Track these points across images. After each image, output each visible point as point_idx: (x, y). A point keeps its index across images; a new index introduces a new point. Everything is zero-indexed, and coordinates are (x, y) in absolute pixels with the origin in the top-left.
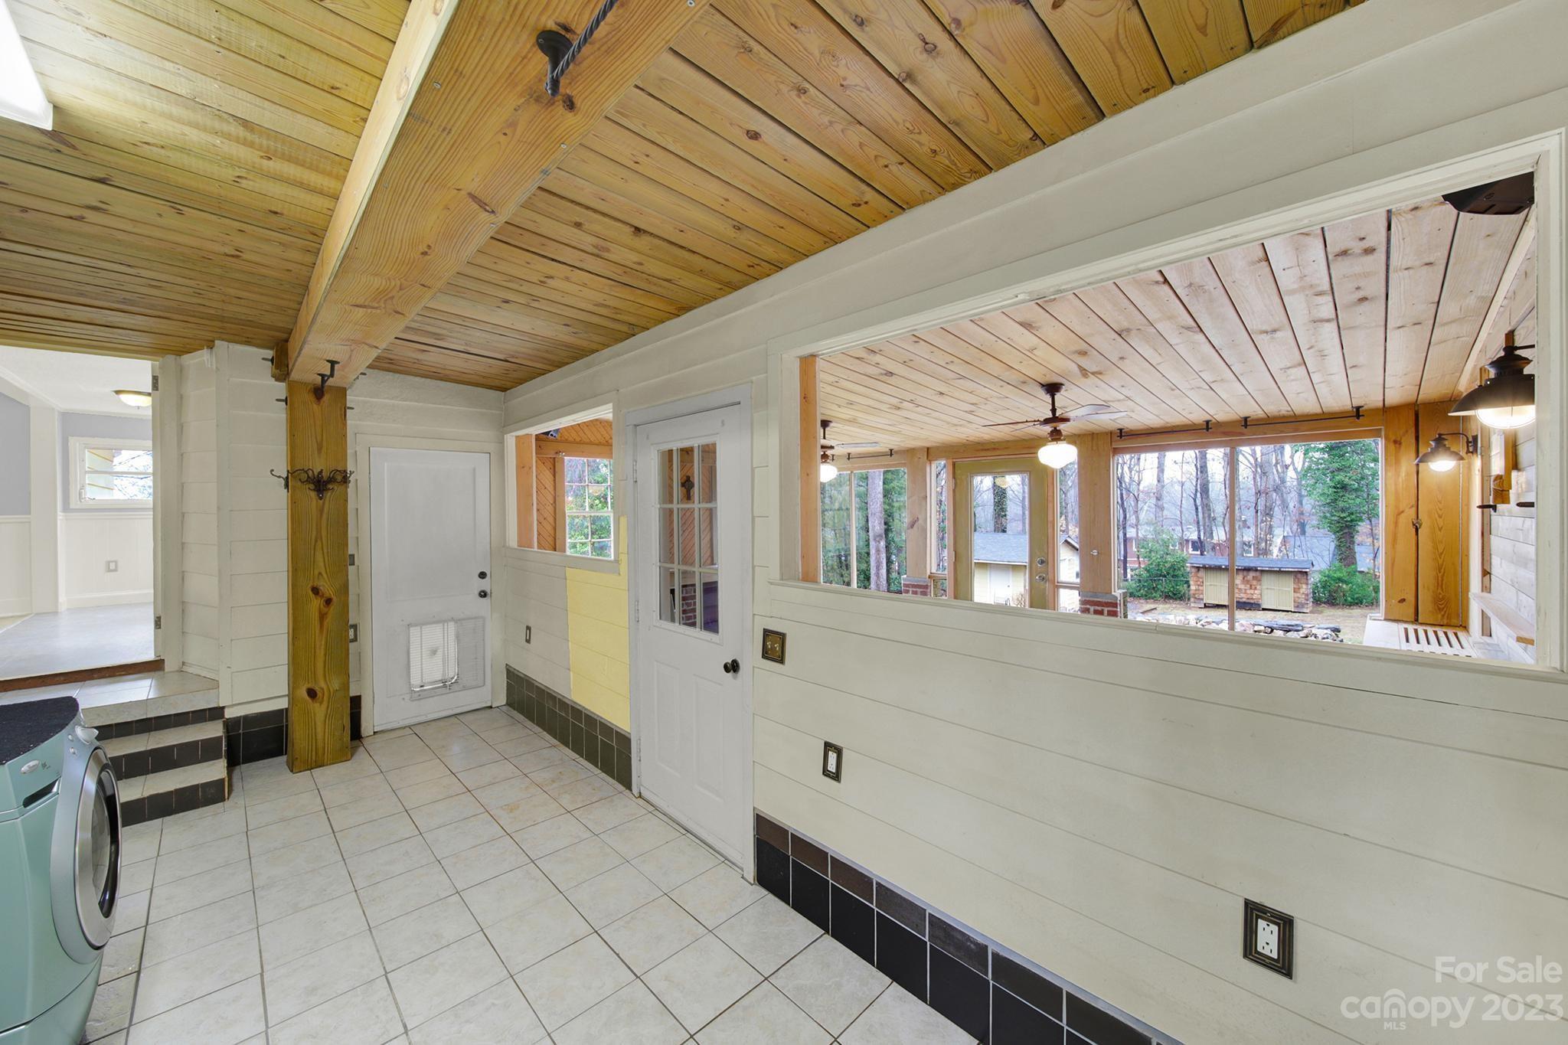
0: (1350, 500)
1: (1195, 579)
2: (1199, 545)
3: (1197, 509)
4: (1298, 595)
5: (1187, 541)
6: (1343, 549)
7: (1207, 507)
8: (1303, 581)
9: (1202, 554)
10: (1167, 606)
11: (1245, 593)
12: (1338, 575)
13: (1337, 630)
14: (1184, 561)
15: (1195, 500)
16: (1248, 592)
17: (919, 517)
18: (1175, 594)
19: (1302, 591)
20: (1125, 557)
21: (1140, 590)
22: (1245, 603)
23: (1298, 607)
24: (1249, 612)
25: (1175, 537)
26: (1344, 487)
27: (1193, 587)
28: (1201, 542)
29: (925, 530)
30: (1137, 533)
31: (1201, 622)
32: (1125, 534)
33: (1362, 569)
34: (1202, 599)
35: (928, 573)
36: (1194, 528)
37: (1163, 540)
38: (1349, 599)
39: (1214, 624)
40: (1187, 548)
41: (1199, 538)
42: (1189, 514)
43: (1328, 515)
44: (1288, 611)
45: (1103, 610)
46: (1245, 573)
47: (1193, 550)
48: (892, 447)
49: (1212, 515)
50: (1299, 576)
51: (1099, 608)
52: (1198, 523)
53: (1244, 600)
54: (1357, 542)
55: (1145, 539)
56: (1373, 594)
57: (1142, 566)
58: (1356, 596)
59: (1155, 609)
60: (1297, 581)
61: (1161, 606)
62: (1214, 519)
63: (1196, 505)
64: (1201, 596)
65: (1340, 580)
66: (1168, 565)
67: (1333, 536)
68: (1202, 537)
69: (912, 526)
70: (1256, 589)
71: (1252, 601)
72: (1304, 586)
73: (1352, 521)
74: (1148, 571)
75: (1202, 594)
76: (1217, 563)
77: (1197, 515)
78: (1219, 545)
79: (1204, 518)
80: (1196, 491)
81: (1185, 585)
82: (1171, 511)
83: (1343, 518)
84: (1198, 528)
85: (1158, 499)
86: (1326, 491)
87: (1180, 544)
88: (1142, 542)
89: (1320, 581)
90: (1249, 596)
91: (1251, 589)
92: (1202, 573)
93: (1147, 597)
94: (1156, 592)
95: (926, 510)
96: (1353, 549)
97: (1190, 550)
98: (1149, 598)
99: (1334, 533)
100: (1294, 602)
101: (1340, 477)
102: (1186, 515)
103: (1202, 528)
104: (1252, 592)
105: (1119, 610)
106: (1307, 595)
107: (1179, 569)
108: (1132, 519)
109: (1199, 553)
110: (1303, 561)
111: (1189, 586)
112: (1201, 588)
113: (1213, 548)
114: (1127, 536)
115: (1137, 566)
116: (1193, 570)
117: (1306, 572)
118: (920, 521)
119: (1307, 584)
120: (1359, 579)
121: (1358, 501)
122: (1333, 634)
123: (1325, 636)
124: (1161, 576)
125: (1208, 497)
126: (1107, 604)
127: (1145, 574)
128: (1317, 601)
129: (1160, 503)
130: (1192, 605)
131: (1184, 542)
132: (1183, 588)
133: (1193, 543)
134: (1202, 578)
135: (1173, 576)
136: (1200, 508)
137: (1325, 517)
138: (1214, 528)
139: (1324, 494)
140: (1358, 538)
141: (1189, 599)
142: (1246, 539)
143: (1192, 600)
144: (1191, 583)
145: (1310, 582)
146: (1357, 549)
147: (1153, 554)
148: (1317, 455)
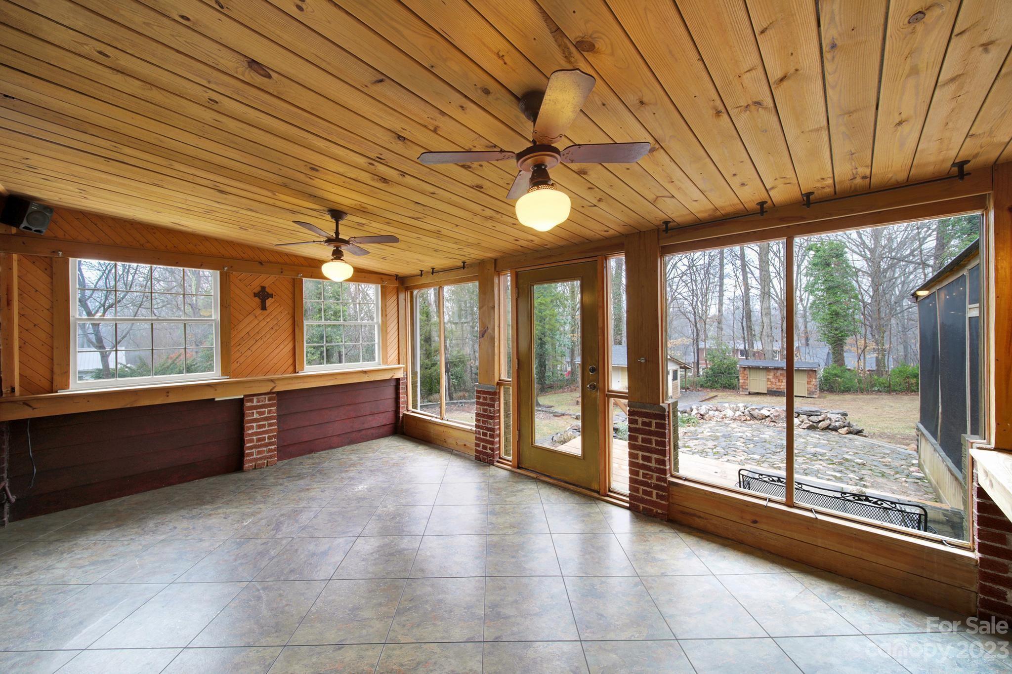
0: (840, 323)
1: (743, 375)
2: (744, 353)
3: (743, 329)
4: (810, 386)
5: (737, 350)
6: (836, 355)
7: (750, 328)
8: (814, 376)
9: (746, 359)
10: (725, 393)
11: (776, 385)
12: (835, 372)
13: (845, 415)
14: (735, 363)
15: (742, 323)
16: (777, 384)
17: (489, 326)
18: (729, 385)
19: (812, 383)
20: (698, 361)
21: (707, 383)
22: (775, 391)
23: (810, 394)
24: (779, 398)
25: (730, 347)
26: (837, 314)
27: (741, 381)
28: (746, 351)
29: (493, 339)
30: (705, 345)
31: (748, 409)
32: (698, 346)
33: (849, 368)
34: (748, 389)
35: (497, 380)
36: (741, 341)
37: (722, 349)
38: (842, 388)
39: (757, 411)
40: (737, 355)
41: (745, 348)
42: (739, 333)
43: (827, 332)
44: (803, 397)
45: (651, 422)
46: (775, 371)
47: (742, 356)
48: (464, 259)
49: (753, 333)
50: (811, 373)
51: (647, 420)
52: (744, 338)
53: (775, 389)
54: (845, 349)
55: (710, 349)
56: (858, 385)
57: (709, 366)
58: (847, 386)
59: (716, 396)
60: (810, 377)
61: (721, 394)
62: (754, 335)
63: (742, 326)
64: (747, 387)
65: (836, 375)
66: (725, 366)
67: (830, 346)
68: (747, 348)
69: (483, 336)
70: (782, 382)
71: (780, 390)
72: (814, 380)
73: (842, 336)
74: (712, 370)
75: (747, 385)
76: (757, 365)
77: (744, 333)
78: (758, 352)
79: (748, 335)
80: (743, 317)
81: (736, 379)
82: (727, 331)
83: (836, 334)
84: (744, 341)
85: (719, 323)
86: (825, 317)
87: (733, 352)
88: (709, 351)
89: (823, 376)
90: (778, 387)
91: (779, 382)
92: (747, 372)
93: (712, 387)
94: (717, 384)
95: (494, 319)
96: (843, 355)
97: (740, 357)
98: (713, 388)
99: (831, 344)
100: (808, 390)
101: (834, 307)
102: (736, 334)
103: (746, 342)
104: (780, 384)
105: (667, 422)
106: (816, 386)
107: (732, 369)
108: (702, 336)
109: (745, 357)
110: (813, 363)
111: (739, 380)
112: (746, 381)
113: (754, 355)
114: (699, 347)
115: (705, 366)
116: (742, 369)
117: (815, 371)
118: (490, 330)
119: (816, 378)
120: (847, 374)
121: (846, 323)
122: (843, 418)
123: (837, 419)
124: (720, 373)
125: (751, 321)
126: (655, 416)
127: (710, 372)
128: (822, 390)
129: (720, 325)
130: (741, 393)
131: (735, 351)
132: (735, 382)
133: (742, 352)
134: (747, 375)
135: (728, 374)
136: (745, 329)
137: (825, 334)
138: (755, 342)
139: (824, 319)
140: (846, 348)
141: (739, 389)
142: (775, 348)
143: (741, 389)
144: (740, 378)
145: (818, 377)
146: (845, 354)
147: (715, 359)
148: (820, 293)
